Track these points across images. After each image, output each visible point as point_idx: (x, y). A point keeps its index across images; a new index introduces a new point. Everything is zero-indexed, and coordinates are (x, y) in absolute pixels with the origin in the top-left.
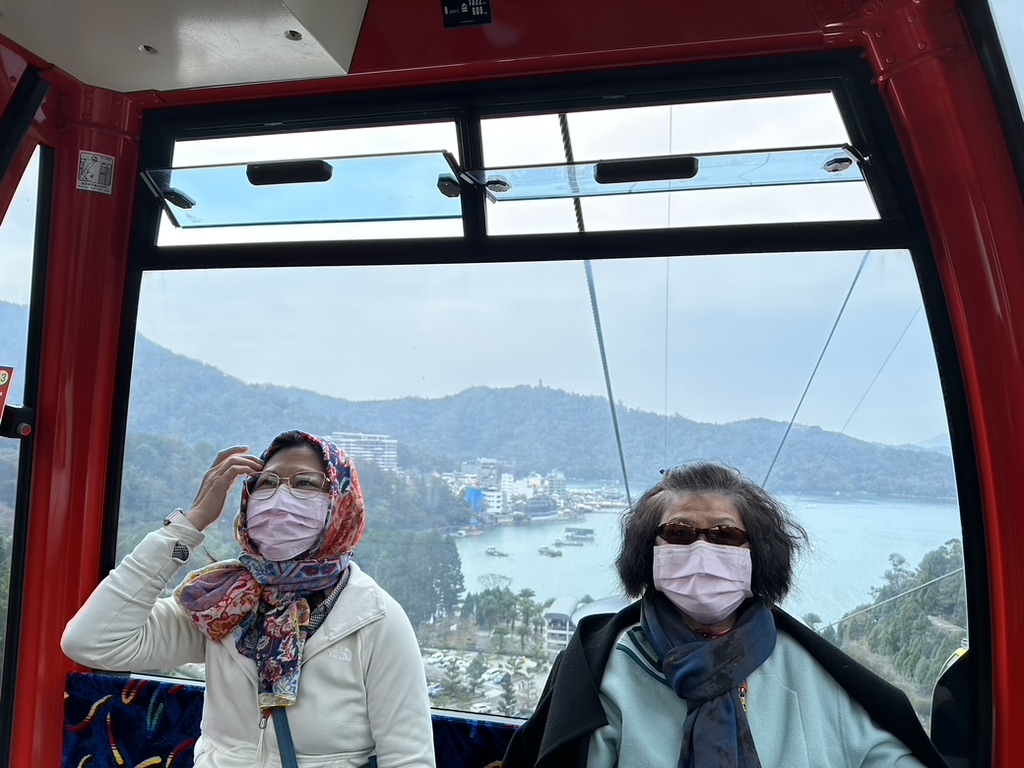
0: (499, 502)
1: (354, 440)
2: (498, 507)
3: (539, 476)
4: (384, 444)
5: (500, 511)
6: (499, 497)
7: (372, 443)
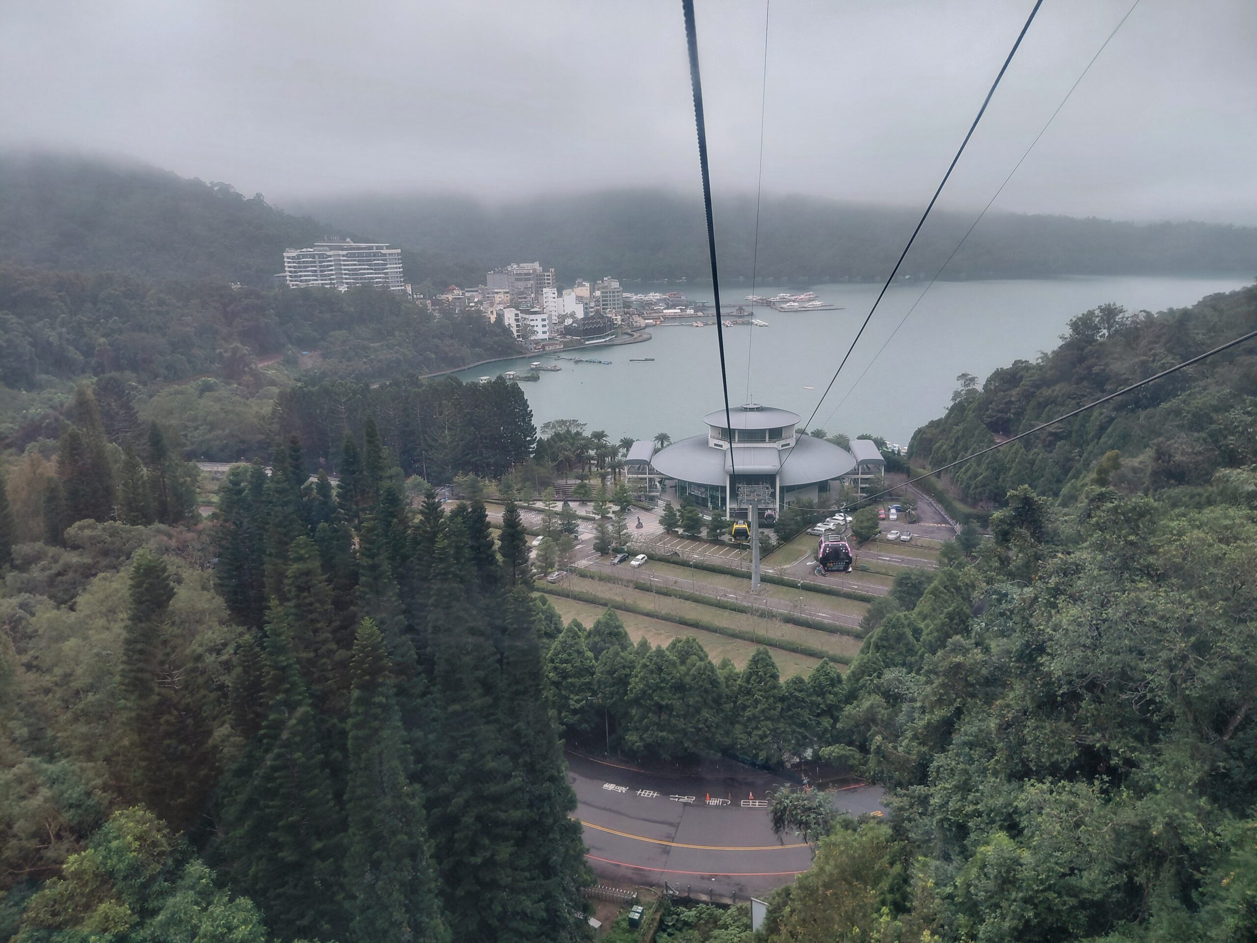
0: (544, 326)
1: (345, 253)
2: (544, 332)
3: (587, 285)
4: (385, 255)
5: (546, 336)
6: (543, 320)
7: (368, 255)
